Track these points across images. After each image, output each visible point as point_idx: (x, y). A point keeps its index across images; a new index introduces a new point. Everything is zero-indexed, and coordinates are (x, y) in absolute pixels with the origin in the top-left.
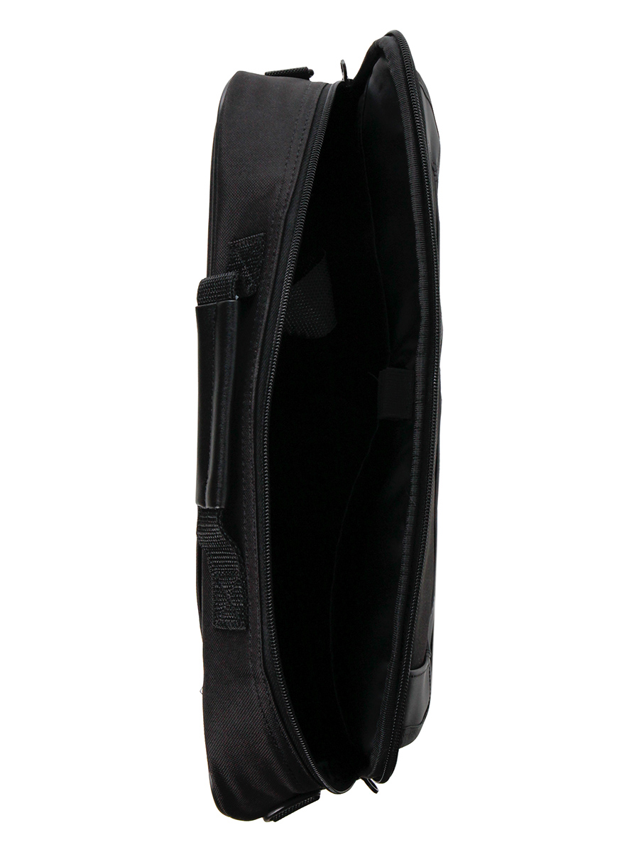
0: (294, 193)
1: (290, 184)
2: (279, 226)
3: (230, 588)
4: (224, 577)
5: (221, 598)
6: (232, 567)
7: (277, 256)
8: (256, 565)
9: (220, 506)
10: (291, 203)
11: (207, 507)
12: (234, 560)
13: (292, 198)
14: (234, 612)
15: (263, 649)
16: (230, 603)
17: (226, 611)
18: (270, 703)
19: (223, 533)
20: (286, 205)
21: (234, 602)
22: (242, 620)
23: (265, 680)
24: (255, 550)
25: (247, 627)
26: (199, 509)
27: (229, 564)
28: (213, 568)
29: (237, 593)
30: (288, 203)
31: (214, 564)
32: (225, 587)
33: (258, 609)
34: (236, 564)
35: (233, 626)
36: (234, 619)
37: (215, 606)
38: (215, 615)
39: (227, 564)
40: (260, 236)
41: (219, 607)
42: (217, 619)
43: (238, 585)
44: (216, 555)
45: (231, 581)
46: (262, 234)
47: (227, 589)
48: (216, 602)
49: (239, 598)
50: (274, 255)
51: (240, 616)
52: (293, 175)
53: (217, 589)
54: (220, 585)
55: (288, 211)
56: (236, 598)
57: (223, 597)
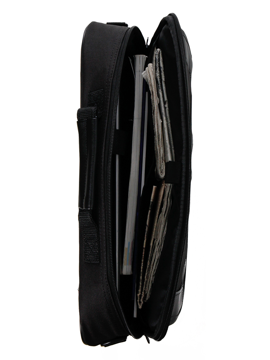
0: (115, 71)
1: (113, 67)
2: (109, 85)
3: (92, 245)
4: (89, 240)
5: (88, 249)
6: (93, 235)
7: (109, 99)
8: (104, 234)
9: (90, 208)
10: (114, 75)
11: (84, 209)
12: (95, 232)
13: (114, 73)
14: (94, 255)
15: (107, 271)
16: (92, 251)
17: (90, 255)
18: (109, 295)
19: (92, 220)
20: (112, 76)
21: (94, 251)
22: (98, 259)
23: (107, 285)
24: (104, 228)
25: (100, 261)
26: (80, 209)
27: (92, 234)
28: (85, 236)
29: (95, 247)
30: (113, 75)
31: (85, 234)
32: (90, 244)
33: (105, 254)
34: (96, 234)
35: (93, 261)
36: (94, 258)
37: (85, 252)
38: (85, 256)
39: (91, 234)
40: (102, 90)
41: (87, 253)
42: (86, 258)
43: (96, 243)
44: (86, 230)
45: (93, 241)
46: (102, 89)
47: (90, 245)
48: (85, 251)
49: (96, 249)
50: (108, 98)
51: (97, 257)
52: (114, 63)
53: (86, 245)
54: (87, 243)
55: (113, 79)
56: (95, 249)
57: (89, 249)
